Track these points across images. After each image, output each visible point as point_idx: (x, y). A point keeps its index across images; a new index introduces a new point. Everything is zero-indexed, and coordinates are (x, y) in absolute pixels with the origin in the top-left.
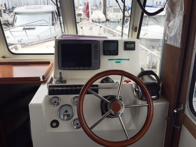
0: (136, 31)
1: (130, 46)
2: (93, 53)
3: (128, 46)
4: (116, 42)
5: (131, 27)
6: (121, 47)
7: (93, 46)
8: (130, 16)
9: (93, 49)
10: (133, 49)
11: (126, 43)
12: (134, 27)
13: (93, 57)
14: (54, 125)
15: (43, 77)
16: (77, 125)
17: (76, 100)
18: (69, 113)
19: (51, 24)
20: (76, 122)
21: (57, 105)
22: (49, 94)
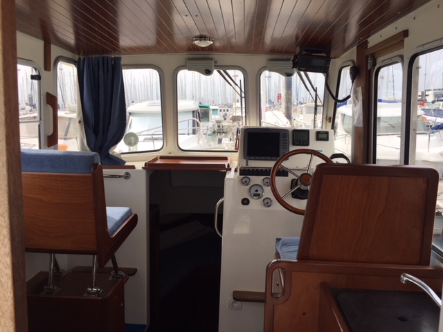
0: (330, 122)
1: (322, 136)
2: (281, 142)
3: (320, 136)
4: (307, 132)
5: (325, 117)
6: (312, 137)
7: (281, 135)
8: (323, 106)
9: (281, 138)
10: (327, 139)
11: (318, 133)
12: (328, 117)
13: (281, 147)
14: (245, 202)
15: (228, 165)
16: (267, 203)
17: (266, 181)
18: (259, 192)
19: (191, 131)
20: (266, 201)
21: (248, 185)
22: (240, 175)
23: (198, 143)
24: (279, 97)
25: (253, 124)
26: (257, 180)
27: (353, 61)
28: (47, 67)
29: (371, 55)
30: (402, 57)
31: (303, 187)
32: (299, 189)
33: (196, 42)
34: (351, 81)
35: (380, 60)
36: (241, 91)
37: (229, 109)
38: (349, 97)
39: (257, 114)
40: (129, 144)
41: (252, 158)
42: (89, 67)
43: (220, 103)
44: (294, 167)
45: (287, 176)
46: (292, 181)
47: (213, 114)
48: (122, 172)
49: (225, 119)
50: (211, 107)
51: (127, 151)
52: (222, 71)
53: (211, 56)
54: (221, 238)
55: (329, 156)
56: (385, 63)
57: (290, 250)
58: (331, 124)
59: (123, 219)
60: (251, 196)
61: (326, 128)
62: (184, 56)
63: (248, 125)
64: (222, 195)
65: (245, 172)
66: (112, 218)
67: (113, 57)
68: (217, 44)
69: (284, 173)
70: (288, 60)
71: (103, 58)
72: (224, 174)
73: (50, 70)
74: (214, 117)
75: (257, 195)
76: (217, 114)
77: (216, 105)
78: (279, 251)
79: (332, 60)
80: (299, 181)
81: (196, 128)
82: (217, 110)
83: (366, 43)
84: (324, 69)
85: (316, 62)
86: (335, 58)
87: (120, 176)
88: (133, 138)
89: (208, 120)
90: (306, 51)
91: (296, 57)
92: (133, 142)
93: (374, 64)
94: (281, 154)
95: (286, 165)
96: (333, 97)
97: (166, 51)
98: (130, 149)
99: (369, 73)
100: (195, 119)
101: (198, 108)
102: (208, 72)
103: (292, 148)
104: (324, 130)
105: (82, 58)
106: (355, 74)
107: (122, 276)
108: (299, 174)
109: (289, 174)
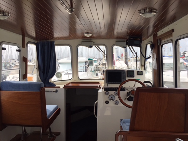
0: (143, 67)
1: (140, 73)
2: (122, 76)
3: (139, 73)
4: (133, 71)
5: (141, 65)
6: (136, 74)
7: (122, 73)
8: (140, 60)
9: (122, 74)
10: (142, 74)
11: (138, 72)
12: (142, 65)
13: (122, 78)
14: (107, 102)
15: (100, 86)
16: (117, 103)
17: (116, 93)
18: (113, 98)
19: (84, 70)
20: (116, 102)
21: (108, 95)
22: (105, 90)
23: (87, 75)
24: (122, 55)
25: (110, 68)
26: (112, 93)
27: (151, 42)
28: (23, 46)
29: (159, 39)
30: (172, 40)
31: (132, 96)
32: (130, 96)
33: (85, 35)
34: (151, 50)
35: (163, 41)
36: (105, 54)
37: (101, 60)
38: (150, 57)
39: (112, 64)
40: (58, 77)
41: (110, 83)
42: (41, 46)
43: (97, 58)
44: (128, 87)
45: (125, 91)
46: (127, 93)
47: (95, 62)
48: (54, 89)
49: (99, 65)
50: (94, 60)
51: (57, 80)
52: (96, 46)
53: (92, 40)
54: (97, 118)
55: (143, 82)
56: (165, 42)
57: (127, 125)
58: (143, 68)
59: (54, 111)
60: (109, 100)
61: (141, 69)
62: (81, 40)
63: (108, 68)
64: (97, 99)
65: (107, 89)
66: (49, 110)
67: (51, 41)
68: (94, 35)
69: (123, 89)
70: (124, 41)
71: (47, 42)
72: (98, 90)
73: (25, 47)
74: (95, 64)
75: (112, 99)
76: (96, 62)
77: (95, 59)
78: (122, 125)
79: (143, 41)
80: (130, 93)
81: (87, 69)
82: (96, 61)
83: (157, 34)
84: (139, 45)
85: (135, 42)
86: (144, 40)
87: (53, 91)
88: (59, 74)
89: (92, 65)
90: (131, 38)
91: (127, 40)
92: (59, 76)
93: (161, 43)
94: (122, 81)
95: (124, 86)
96: (144, 57)
97: (73, 39)
98: (58, 79)
99: (158, 47)
100: (86, 65)
101: (88, 60)
102: (91, 47)
103: (127, 79)
104: (141, 70)
105: (38, 42)
106: (152, 47)
107: (53, 136)
108: (130, 90)
109: (126, 90)
